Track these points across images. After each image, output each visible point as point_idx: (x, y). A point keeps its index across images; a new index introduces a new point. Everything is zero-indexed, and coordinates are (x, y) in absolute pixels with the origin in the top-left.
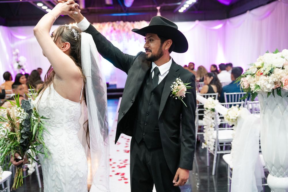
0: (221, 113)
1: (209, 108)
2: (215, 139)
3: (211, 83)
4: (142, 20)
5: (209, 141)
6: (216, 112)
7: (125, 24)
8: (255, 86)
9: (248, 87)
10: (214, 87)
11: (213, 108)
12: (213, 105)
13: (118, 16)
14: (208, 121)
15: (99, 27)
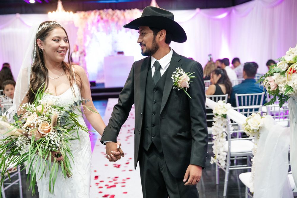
0: (234, 120)
1: (219, 114)
2: (227, 152)
3: (219, 82)
4: (134, 8)
5: (219, 154)
6: (228, 119)
7: (114, 12)
8: (285, 88)
9: (275, 89)
10: (222, 87)
11: (224, 114)
12: (225, 109)
13: (106, 4)
14: (217, 129)
15: (84, 15)
